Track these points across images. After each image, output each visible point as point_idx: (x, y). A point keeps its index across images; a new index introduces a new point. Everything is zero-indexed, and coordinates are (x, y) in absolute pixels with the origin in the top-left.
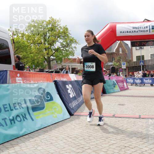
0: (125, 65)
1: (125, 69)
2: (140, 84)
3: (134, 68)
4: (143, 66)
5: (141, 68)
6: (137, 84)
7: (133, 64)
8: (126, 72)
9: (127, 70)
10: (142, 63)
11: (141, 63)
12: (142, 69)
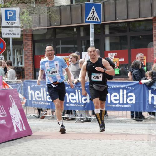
0: (17, 22)
1: (18, 42)
2: (84, 109)
3: (59, 36)
4: (99, 28)
5: (92, 39)
6: (70, 112)
7: (56, 17)
8: (20, 52)
9: (27, 46)
10: (93, 16)
11: (90, 15)
12: (96, 41)
